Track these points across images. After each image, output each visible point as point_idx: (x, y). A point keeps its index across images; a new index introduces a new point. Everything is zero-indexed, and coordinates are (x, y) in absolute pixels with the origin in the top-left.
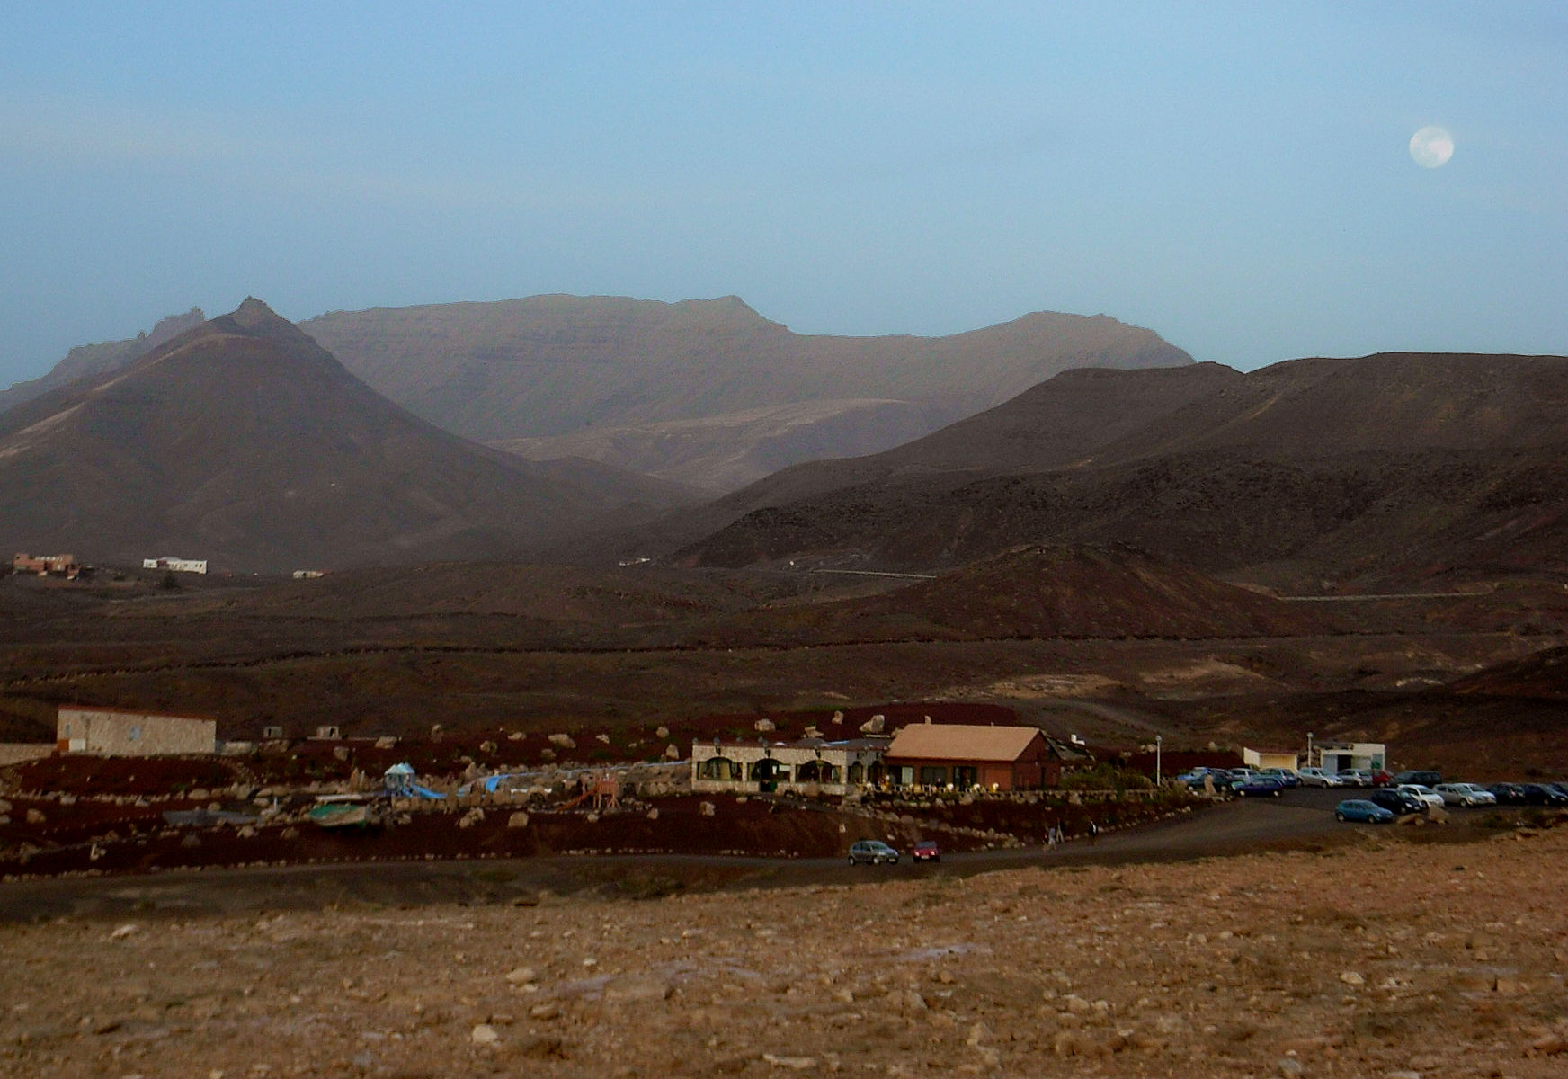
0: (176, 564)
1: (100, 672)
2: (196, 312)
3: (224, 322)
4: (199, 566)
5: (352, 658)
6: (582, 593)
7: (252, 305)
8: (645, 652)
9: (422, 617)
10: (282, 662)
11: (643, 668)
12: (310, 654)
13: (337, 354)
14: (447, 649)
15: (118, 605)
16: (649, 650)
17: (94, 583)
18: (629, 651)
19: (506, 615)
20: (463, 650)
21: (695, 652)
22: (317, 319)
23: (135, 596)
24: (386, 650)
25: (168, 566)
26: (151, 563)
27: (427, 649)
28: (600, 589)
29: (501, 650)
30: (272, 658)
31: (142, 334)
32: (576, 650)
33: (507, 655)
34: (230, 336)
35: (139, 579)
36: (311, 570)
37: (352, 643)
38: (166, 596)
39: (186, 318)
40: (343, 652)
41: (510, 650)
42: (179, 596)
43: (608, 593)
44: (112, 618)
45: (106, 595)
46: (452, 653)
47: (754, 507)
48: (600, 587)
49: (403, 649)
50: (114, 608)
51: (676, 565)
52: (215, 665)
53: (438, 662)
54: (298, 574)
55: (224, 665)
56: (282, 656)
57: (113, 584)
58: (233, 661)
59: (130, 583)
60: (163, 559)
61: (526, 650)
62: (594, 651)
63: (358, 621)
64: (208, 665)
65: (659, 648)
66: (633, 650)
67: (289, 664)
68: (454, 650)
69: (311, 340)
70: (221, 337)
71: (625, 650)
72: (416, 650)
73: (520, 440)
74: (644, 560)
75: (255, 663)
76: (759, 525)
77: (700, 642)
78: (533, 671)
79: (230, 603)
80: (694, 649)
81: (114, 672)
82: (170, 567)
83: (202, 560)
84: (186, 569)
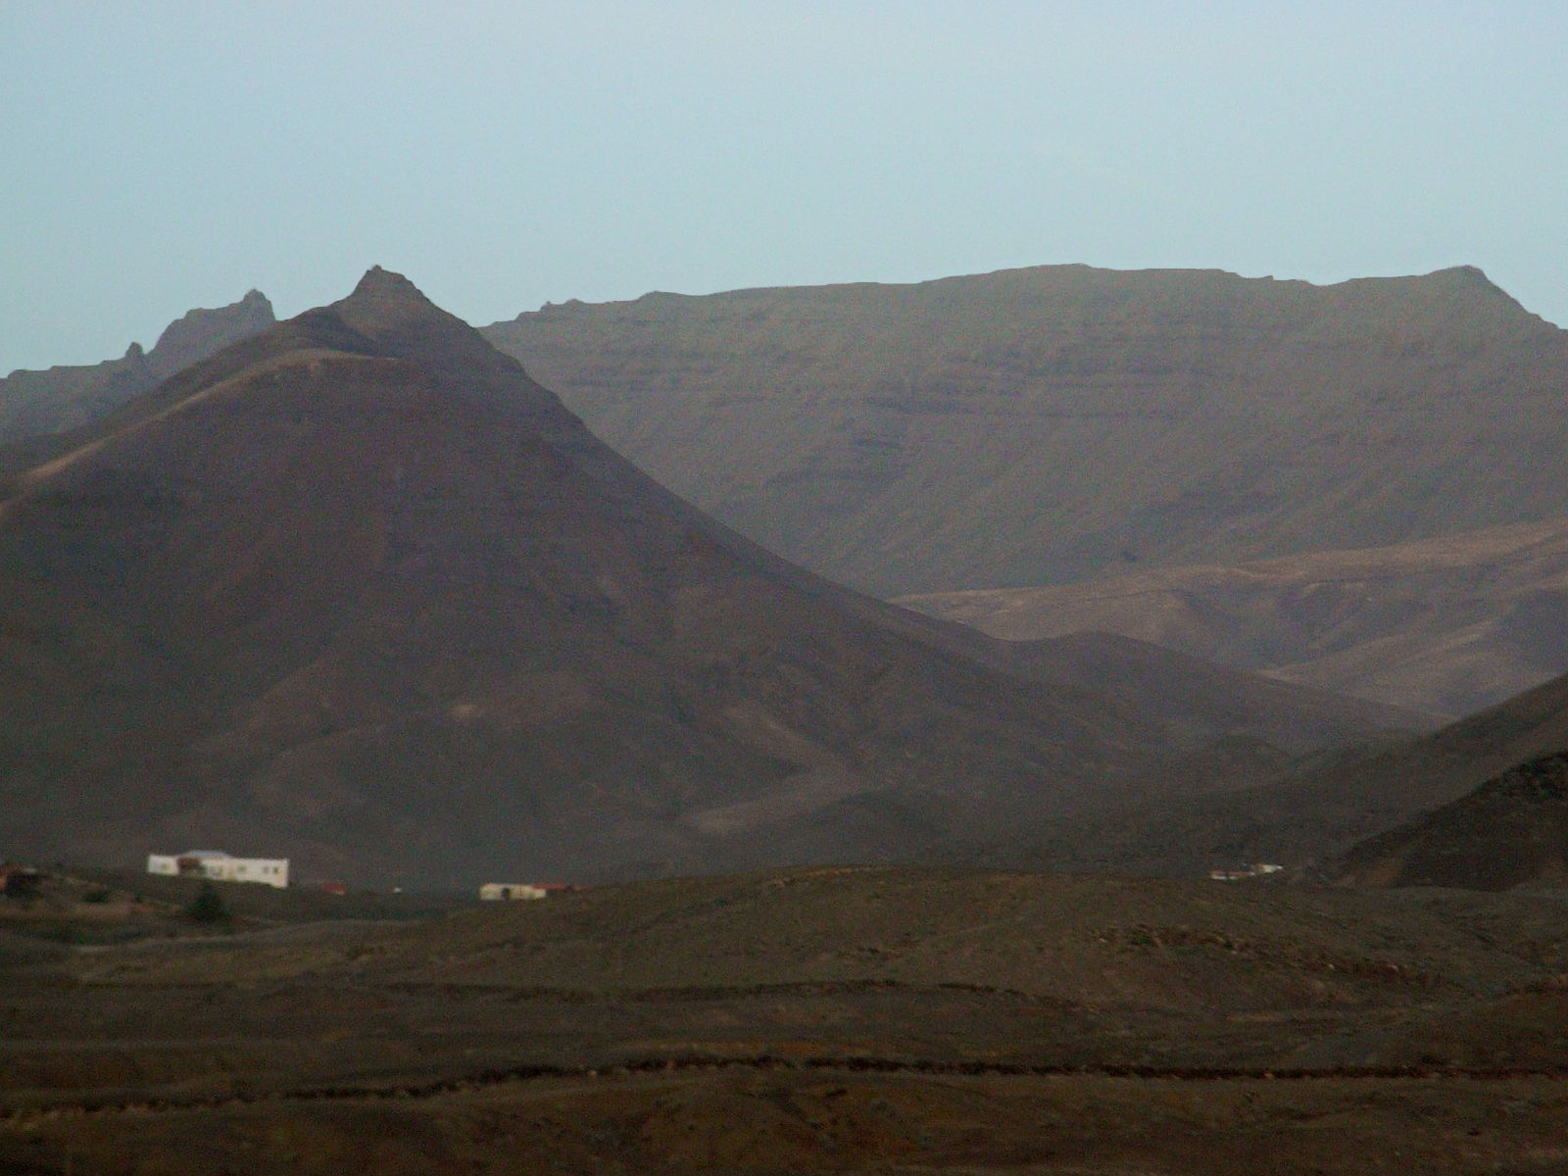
0: (221, 866)
1: (91, 1107)
2: (256, 303)
3: (319, 323)
4: (269, 872)
5: (645, 1081)
6: (1141, 940)
7: (381, 285)
8: (1307, 1078)
9: (784, 989)
10: (493, 1088)
11: (1303, 1117)
12: (555, 1071)
13: (569, 399)
14: (860, 1064)
15: (99, 957)
16: (1314, 1074)
17: (40, 908)
18: (1269, 1076)
19: (973, 988)
20: (894, 1066)
21: (1422, 1080)
22: (525, 317)
23: (130, 937)
24: (725, 1063)
25: (202, 869)
26: (163, 864)
27: (815, 1063)
28: (1184, 935)
29: (978, 1068)
30: (470, 1079)
31: (135, 348)
32: (1146, 1073)
33: (994, 1080)
34: (333, 354)
35: (138, 900)
36: (523, 882)
37: (642, 1047)
38: (199, 939)
39: (231, 313)
40: (628, 1067)
41: (998, 1067)
42: (228, 938)
43: (1202, 942)
44: (92, 985)
45: (67, 933)
46: (870, 1073)
47: (1527, 749)
48: (1184, 927)
49: (763, 1062)
50: (88, 962)
51: (1348, 881)
52: (345, 1094)
53: (842, 1092)
54: (491, 891)
55: (365, 1093)
56: (494, 1076)
57: (81, 910)
58: (384, 1085)
59: (119, 909)
60: (192, 855)
61: (1036, 1070)
62: (1190, 1075)
63: (640, 997)
64: (330, 1094)
65: (1340, 1071)
66: (1279, 1075)
67: (508, 1094)
68: (874, 1066)
69: (512, 366)
70: (313, 357)
71: (1259, 1075)
72: (788, 1065)
73: (971, 593)
74: (1268, 869)
75: (436, 1088)
76: (1543, 792)
77: (1428, 1060)
78: (1055, 1116)
79: (355, 954)
80: (1420, 1074)
81: (122, 1107)
82: (209, 875)
83: (279, 857)
84: (241, 878)
